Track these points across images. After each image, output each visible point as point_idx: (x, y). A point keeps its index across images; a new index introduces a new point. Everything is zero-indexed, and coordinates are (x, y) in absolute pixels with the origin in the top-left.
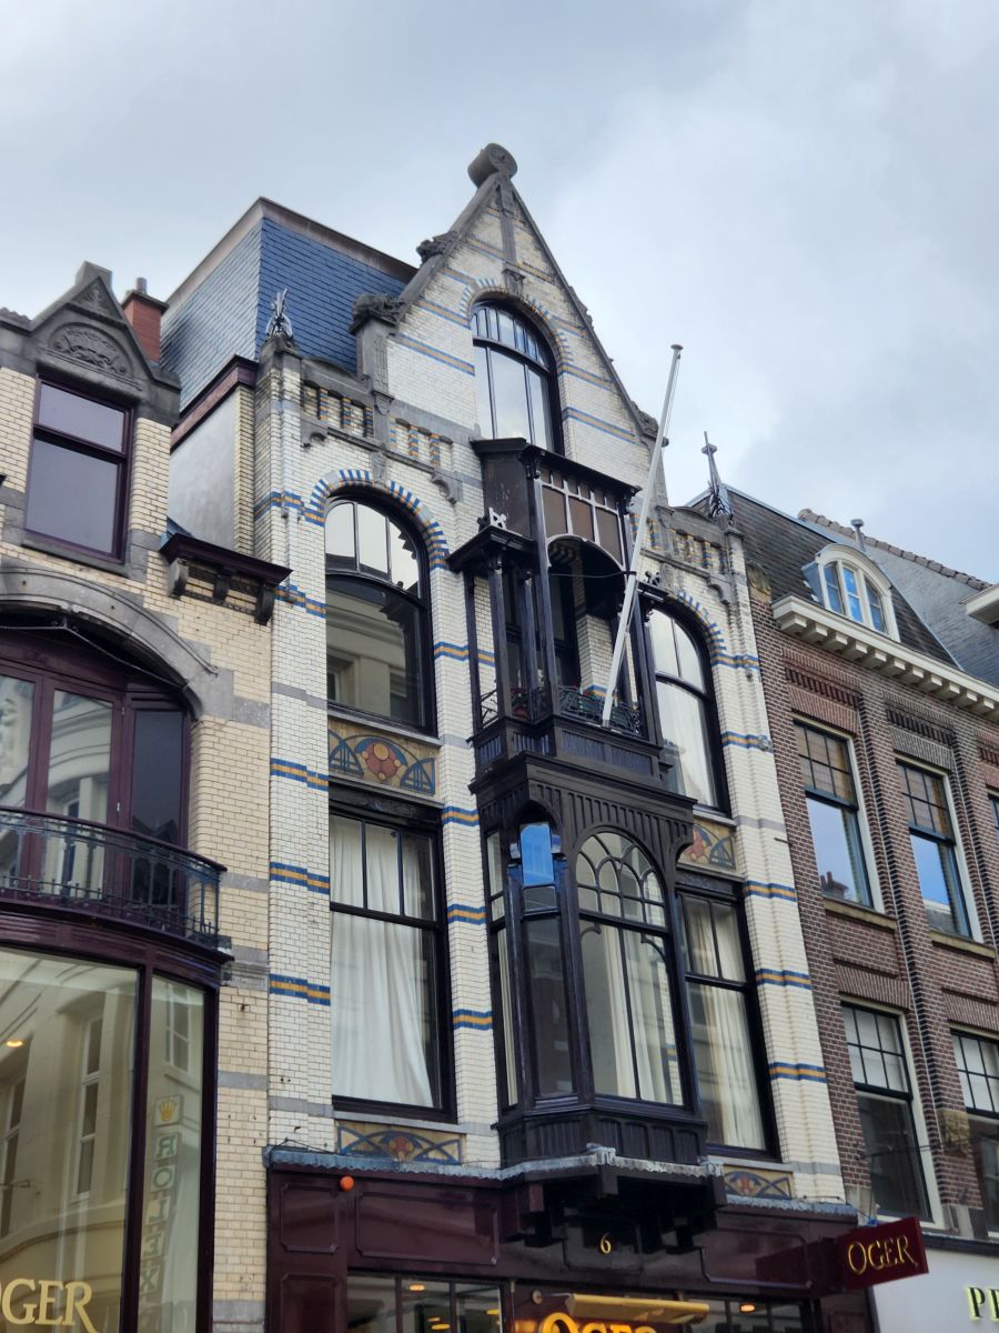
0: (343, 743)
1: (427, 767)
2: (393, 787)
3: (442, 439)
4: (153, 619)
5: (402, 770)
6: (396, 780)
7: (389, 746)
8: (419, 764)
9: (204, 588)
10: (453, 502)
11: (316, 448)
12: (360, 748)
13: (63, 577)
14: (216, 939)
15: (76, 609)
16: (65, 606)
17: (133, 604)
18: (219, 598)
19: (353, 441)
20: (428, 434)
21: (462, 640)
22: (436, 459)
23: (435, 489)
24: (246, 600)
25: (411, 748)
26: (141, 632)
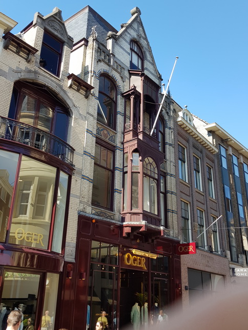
0: (98, 128)
1: (114, 137)
2: (107, 140)
3: (123, 68)
4: (65, 92)
5: (109, 137)
6: (108, 138)
7: (107, 131)
8: (112, 136)
9: (75, 87)
10: (124, 82)
11: (99, 63)
12: (102, 130)
13: (47, 77)
14: (72, 165)
15: (49, 85)
16: (47, 84)
17: (61, 87)
18: (78, 91)
19: (106, 63)
20: (120, 66)
21: (123, 112)
22: (121, 72)
23: (120, 78)
24: (84, 92)
25: (111, 132)
26: (61, 94)
